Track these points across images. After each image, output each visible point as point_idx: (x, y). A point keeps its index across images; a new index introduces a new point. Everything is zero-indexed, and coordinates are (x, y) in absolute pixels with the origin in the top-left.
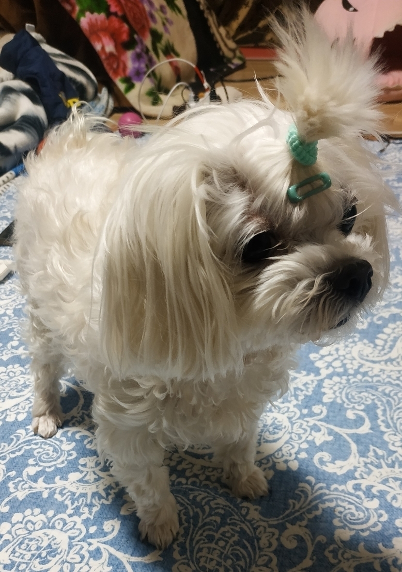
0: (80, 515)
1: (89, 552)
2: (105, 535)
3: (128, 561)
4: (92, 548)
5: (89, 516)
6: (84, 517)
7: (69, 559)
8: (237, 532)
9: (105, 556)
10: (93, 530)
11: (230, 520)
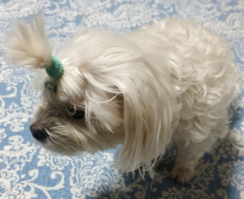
0: (14, 169)
1: (24, 188)
2: (31, 178)
3: (46, 190)
4: (25, 186)
5: (20, 169)
6: (17, 170)
7: (12, 193)
8: (102, 168)
9: (33, 189)
10: (23, 176)
11: (98, 163)
